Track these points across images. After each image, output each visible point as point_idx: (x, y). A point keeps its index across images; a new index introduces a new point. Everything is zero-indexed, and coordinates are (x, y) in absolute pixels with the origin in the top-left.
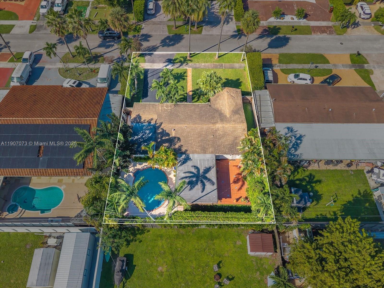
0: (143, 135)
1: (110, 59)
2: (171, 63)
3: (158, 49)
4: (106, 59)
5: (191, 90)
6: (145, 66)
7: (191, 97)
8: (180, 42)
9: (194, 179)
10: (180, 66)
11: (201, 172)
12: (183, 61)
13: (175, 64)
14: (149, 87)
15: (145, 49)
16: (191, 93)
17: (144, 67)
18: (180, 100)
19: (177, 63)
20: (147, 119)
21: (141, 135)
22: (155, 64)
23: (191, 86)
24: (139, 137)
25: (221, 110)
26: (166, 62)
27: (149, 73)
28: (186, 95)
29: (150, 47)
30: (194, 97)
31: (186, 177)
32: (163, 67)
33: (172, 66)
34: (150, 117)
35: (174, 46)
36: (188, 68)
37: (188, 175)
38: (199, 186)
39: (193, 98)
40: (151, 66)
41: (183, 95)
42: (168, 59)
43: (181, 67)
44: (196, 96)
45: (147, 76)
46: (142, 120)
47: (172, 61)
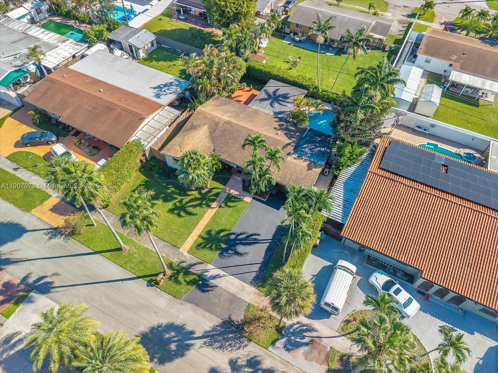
0: (313, 148)
1: (315, 353)
2: (204, 280)
3: (206, 332)
4: (323, 356)
5: (210, 210)
6: (252, 296)
7: (218, 198)
8: (153, 329)
9: (280, 98)
10: (194, 264)
11: (271, 101)
12: (181, 274)
13: (199, 272)
14: (268, 244)
15: (230, 345)
16: (214, 204)
17: (255, 293)
18: (236, 200)
19: (194, 274)
20: (301, 161)
21: (316, 150)
22: (233, 290)
23: (205, 216)
24: (319, 149)
25: (207, 137)
26: (212, 287)
27: (254, 274)
28: (223, 205)
29: (219, 345)
30: (214, 195)
31: (287, 102)
32: (224, 276)
33: (207, 272)
34: (296, 161)
35: (172, 321)
36: (185, 253)
37: (284, 104)
38: (279, 93)
39: (217, 195)
40: (243, 289)
41: (227, 206)
42: (204, 291)
43: (193, 262)
44: (210, 196)
45: (260, 268)
46: (308, 162)
47: (201, 282)
